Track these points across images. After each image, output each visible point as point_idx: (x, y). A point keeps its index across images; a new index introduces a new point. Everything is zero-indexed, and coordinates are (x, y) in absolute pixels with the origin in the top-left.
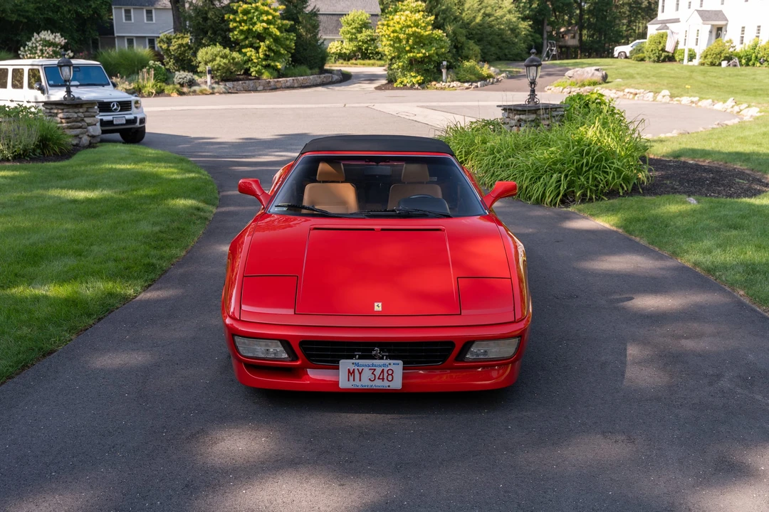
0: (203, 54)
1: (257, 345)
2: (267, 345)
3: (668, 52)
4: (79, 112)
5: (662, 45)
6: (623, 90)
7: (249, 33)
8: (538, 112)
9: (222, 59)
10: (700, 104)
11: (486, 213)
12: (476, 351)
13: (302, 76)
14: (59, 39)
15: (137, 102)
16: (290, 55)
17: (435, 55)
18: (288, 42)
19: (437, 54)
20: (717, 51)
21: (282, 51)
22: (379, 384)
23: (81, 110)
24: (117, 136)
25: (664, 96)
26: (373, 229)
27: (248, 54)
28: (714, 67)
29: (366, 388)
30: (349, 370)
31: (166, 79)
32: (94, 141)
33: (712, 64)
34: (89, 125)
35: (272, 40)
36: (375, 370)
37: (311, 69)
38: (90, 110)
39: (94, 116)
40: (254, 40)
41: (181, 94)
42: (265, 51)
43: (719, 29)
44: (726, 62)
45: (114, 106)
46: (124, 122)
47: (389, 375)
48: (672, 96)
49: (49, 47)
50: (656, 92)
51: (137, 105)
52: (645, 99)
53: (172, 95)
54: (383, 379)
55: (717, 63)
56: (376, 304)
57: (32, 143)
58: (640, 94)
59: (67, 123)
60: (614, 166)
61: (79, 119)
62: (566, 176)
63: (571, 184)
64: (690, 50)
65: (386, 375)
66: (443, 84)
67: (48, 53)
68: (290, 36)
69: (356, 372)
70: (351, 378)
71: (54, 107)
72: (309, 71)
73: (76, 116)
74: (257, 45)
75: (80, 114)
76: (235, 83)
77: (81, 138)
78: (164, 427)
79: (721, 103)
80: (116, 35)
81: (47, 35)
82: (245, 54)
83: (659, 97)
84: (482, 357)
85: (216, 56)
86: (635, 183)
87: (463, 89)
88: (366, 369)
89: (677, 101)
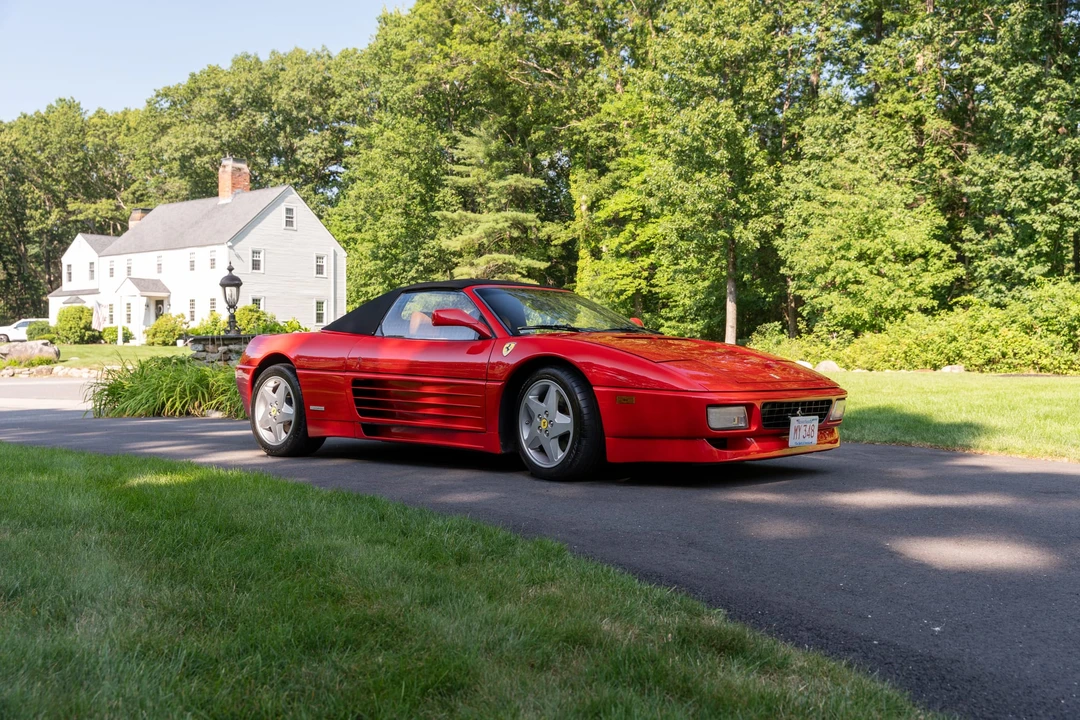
3: (94, 330)
5: (83, 321)
20: (169, 328)
22: (807, 440)
28: (167, 347)
29: (801, 445)
30: (795, 427)
33: (165, 344)
36: (806, 426)
43: (159, 303)
44: (182, 341)
47: (812, 431)
54: (809, 436)
55: (172, 342)
56: (771, 375)
69: (798, 430)
70: (796, 436)
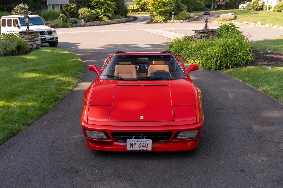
0: (80, 11)
1: (94, 133)
2: (98, 133)
3: (260, 7)
4: (32, 36)
6: (243, 22)
7: (98, 3)
8: (208, 33)
9: (88, 13)
10: (273, 27)
11: (186, 77)
12: (182, 135)
13: (118, 19)
14: (26, 6)
15: (54, 31)
16: (114, 11)
17: (169, 10)
18: (113, 6)
19: (170, 9)
20: (280, 6)
21: (111, 9)
22: (142, 149)
23: (33, 35)
24: (47, 44)
25: (259, 24)
26: (141, 85)
27: (98, 11)
28: (279, 12)
29: (137, 150)
30: (130, 143)
31: (67, 21)
32: (38, 46)
33: (278, 11)
34: (36, 40)
35: (107, 5)
36: (141, 143)
37: (122, 16)
38: (36, 35)
39: (38, 37)
40: (100, 5)
41: (72, 27)
42: (104, 9)
45: (46, 33)
46: (50, 39)
47: (146, 145)
48: (262, 24)
49: (23, 9)
50: (256, 23)
51: (55, 32)
52: (251, 25)
53: (69, 27)
54: (144, 147)
55: (280, 10)
56: (141, 117)
57: (14, 48)
58: (249, 23)
59: (28, 40)
60: (238, 54)
61: (32, 38)
62: (220, 58)
63: (221, 62)
64: (269, 6)
65: (145, 145)
66: (173, 21)
67: (22, 12)
68: (113, 3)
69: (133, 144)
70: (131, 146)
71: (23, 34)
72: (121, 17)
73: (31, 37)
74: (101, 7)
75: (33, 36)
76: (93, 22)
77: (33, 45)
78: (58, 166)
79: (282, 27)
80: (48, 4)
81: (21, 5)
82: (96, 11)
83: (257, 25)
84: (183, 137)
85: (85, 12)
86: (247, 61)
87: (180, 23)
88: (137, 143)
89: (264, 26)
